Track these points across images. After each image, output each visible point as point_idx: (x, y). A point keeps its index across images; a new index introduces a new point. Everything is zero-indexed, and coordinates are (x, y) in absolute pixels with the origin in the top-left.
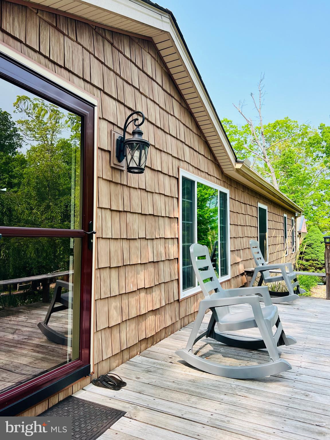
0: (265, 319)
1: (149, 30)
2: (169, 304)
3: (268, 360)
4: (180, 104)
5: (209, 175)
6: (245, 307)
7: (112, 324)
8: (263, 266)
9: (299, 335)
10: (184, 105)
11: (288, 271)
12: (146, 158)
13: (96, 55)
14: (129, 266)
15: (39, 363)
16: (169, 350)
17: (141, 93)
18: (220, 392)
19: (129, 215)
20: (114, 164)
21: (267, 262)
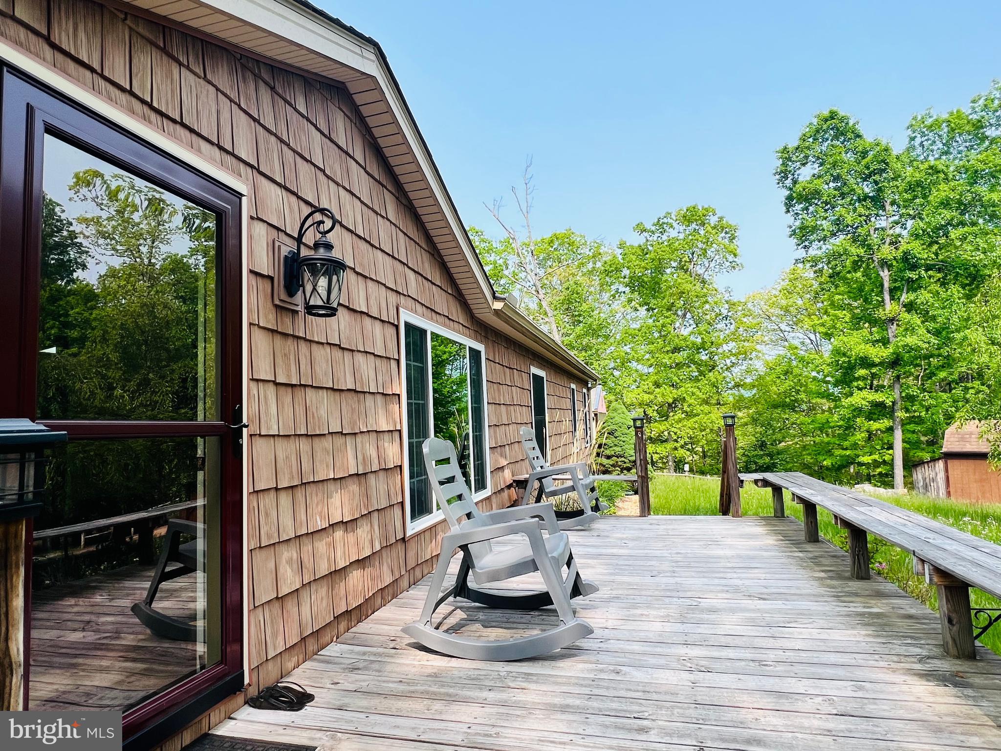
0: (550, 555)
1: (340, 70)
2: (387, 546)
3: (557, 623)
4: (397, 198)
5: (450, 319)
6: (516, 540)
7: (284, 590)
8: (543, 470)
9: (601, 577)
10: (404, 201)
11: (581, 477)
12: (340, 290)
13: (243, 105)
14: (311, 485)
15: (137, 680)
16: (390, 627)
17: (328, 177)
18: (481, 688)
19: (309, 391)
20: (281, 300)
21: (548, 464)
